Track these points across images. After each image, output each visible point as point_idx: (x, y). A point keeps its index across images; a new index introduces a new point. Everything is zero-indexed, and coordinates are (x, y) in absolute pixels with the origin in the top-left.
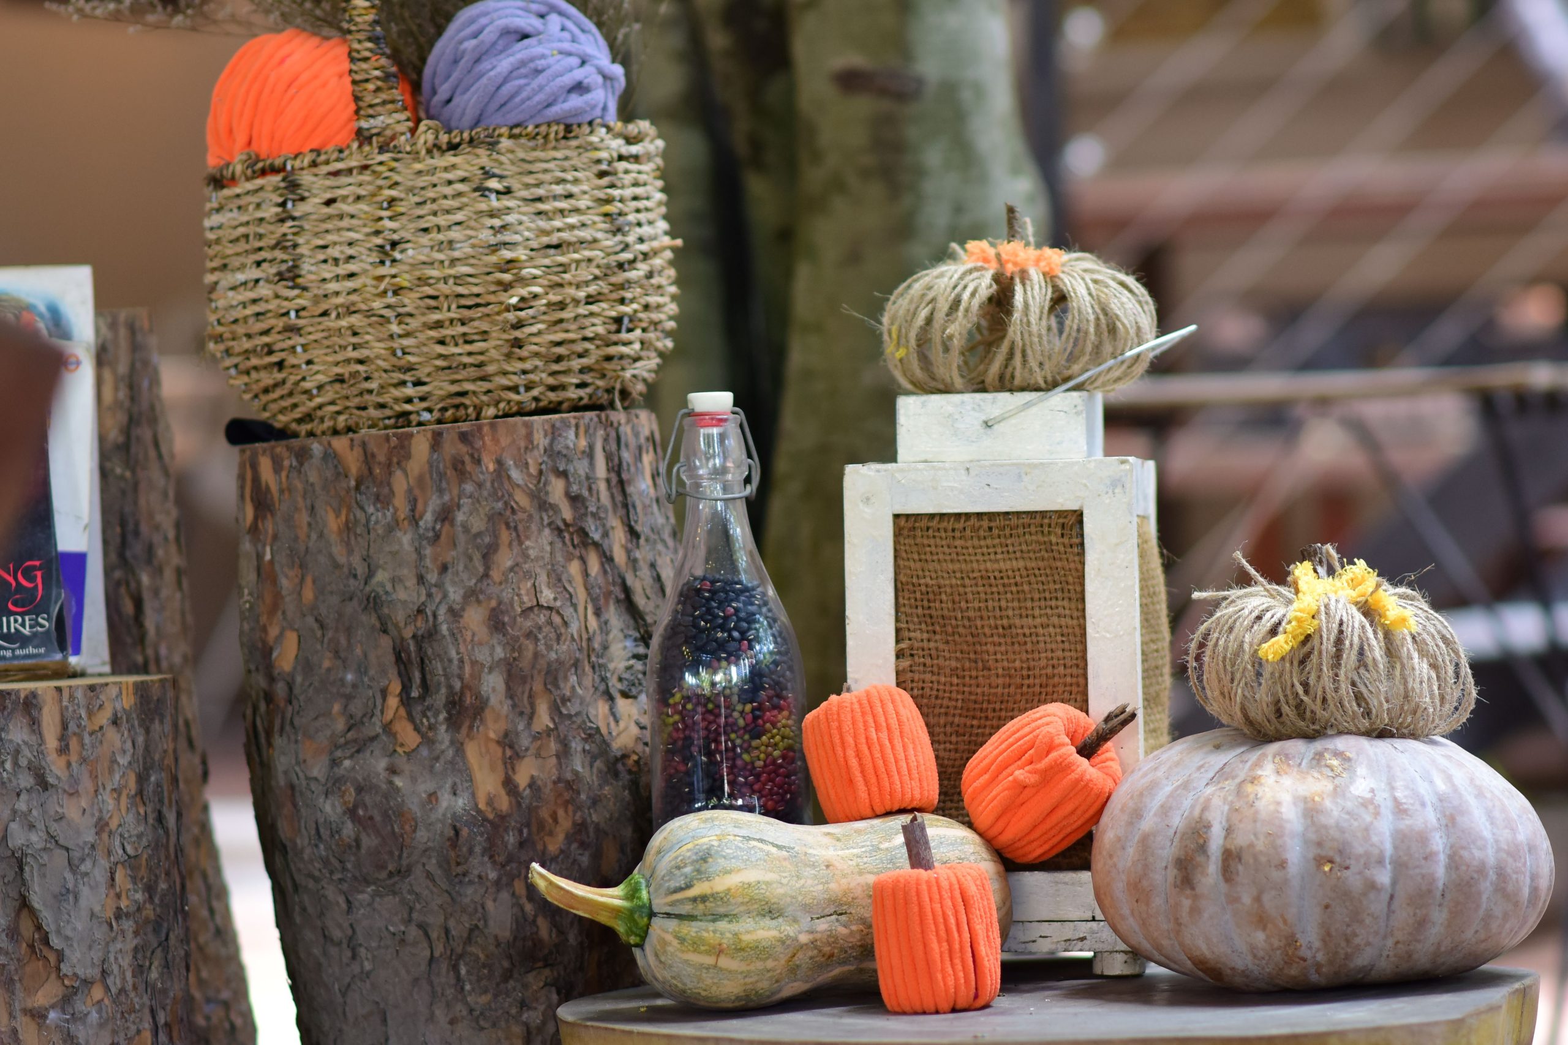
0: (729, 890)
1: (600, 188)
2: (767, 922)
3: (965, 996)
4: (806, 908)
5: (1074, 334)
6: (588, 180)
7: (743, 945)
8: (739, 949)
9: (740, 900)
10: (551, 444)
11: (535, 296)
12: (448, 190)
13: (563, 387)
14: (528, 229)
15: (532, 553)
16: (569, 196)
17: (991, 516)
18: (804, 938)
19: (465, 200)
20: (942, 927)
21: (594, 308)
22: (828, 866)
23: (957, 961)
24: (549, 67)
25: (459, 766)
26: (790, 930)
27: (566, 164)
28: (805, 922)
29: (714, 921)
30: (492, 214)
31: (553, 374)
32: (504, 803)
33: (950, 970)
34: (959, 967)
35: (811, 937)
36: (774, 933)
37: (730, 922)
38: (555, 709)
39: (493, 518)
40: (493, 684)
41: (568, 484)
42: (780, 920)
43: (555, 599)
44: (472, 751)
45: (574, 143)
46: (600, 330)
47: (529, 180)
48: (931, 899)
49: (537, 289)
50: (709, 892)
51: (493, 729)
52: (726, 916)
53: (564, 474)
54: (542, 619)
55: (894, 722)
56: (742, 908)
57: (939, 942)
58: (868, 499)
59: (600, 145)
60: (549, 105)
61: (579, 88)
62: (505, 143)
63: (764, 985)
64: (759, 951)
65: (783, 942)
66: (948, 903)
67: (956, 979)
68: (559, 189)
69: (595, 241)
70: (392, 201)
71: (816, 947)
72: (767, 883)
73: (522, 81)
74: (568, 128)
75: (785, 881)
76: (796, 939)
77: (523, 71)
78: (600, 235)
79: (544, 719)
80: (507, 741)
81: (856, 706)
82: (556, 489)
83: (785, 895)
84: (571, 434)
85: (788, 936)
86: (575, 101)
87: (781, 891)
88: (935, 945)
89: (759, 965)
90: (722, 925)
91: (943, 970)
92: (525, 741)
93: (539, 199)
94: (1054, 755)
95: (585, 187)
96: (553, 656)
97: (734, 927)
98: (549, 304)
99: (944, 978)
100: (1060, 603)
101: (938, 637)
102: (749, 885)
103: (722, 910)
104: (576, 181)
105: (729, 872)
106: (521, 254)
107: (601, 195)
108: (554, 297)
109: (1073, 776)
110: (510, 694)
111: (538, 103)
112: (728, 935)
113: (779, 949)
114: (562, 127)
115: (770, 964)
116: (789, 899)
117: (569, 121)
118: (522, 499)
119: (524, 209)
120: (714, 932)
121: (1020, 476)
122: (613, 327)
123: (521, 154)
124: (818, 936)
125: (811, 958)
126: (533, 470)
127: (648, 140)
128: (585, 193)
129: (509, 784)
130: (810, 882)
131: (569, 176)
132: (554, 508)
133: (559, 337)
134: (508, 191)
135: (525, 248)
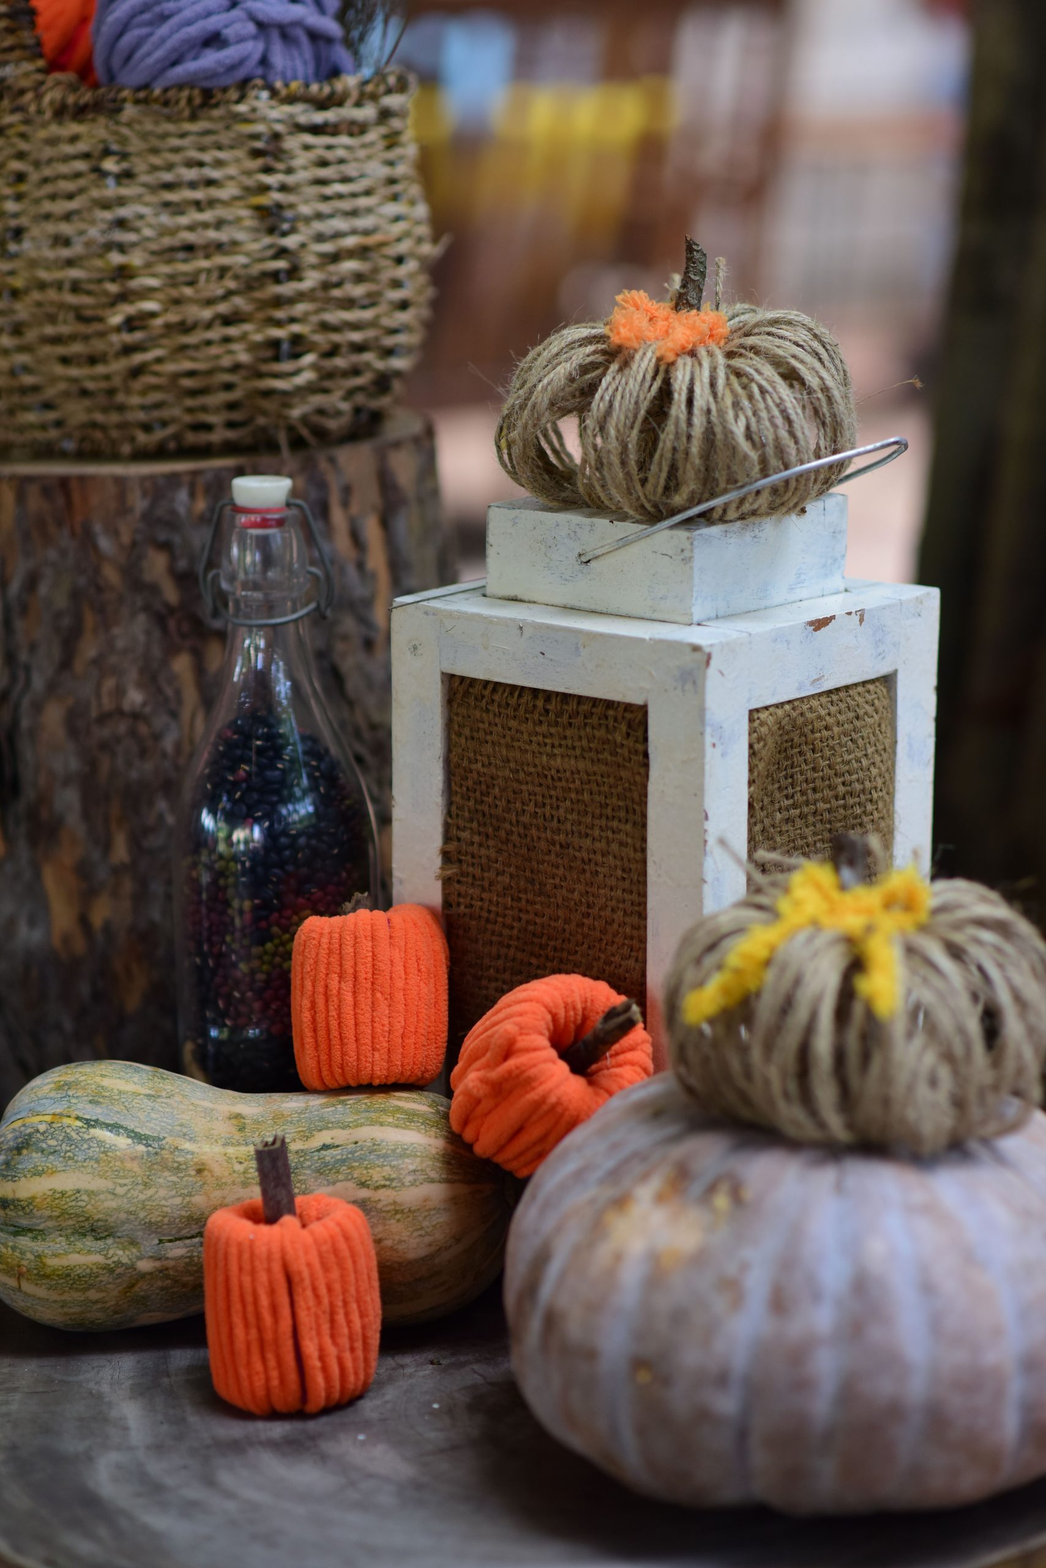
0: (33, 1198)
1: (248, 173)
2: (89, 1242)
3: (286, 1399)
4: (151, 1227)
5: (669, 455)
6: (237, 161)
7: (48, 1271)
8: (42, 1275)
9: (48, 1213)
10: (153, 505)
11: (153, 315)
12: (64, 169)
13: (207, 427)
14: (150, 226)
15: (120, 644)
16: (210, 183)
17: (548, 695)
18: (144, 1266)
19: (82, 182)
20: (250, 1308)
21: (232, 331)
22: (199, 1171)
23: (271, 1357)
24: (179, 10)
25: (35, 893)
26: (121, 1254)
27: (208, 140)
28: (150, 1244)
29: (16, 1234)
30: (106, 205)
31: (190, 410)
32: (80, 945)
33: (258, 1366)
34: (272, 1363)
35: (158, 1264)
36: (98, 1258)
37: (34, 1238)
38: (135, 842)
39: (76, 595)
40: (68, 800)
41: (173, 558)
42: (110, 1241)
43: (144, 704)
44: (49, 877)
45: (216, 113)
46: (244, 357)
47: (156, 160)
48: (240, 1269)
49: (150, 306)
50: (10, 1196)
51: (68, 856)
52: (30, 1230)
53: (166, 546)
54: (122, 727)
55: (364, 971)
56: (50, 1224)
57: (247, 1325)
58: (415, 648)
59: (251, 116)
60: (175, 63)
61: (214, 40)
62: (130, 111)
63: (96, 1315)
64: (69, 1279)
65: (111, 1271)
66: (263, 1277)
67: (268, 1379)
68: (191, 174)
69: (235, 243)
70: (20, 177)
71: (167, 1277)
72: (91, 1193)
73: (144, 31)
74: (207, 94)
75: (120, 1191)
76: (133, 1267)
77: (147, 16)
78: (240, 236)
79: (121, 852)
80: (83, 870)
81: (325, 940)
82: (156, 565)
83: (118, 1210)
84: (183, 495)
85: (119, 1263)
86: (210, 59)
87: (113, 1204)
88: (239, 1331)
89: (77, 1296)
90: (24, 1241)
91: (249, 1364)
92: (102, 874)
93: (169, 186)
94: (512, 1063)
95: (232, 171)
96: (134, 775)
97: (39, 1246)
98: (168, 326)
99: (250, 1376)
100: (622, 826)
101: (491, 843)
102: (63, 1194)
103: (24, 1222)
104: (219, 164)
105: (39, 1174)
106: (136, 259)
107: (249, 182)
108: (173, 317)
109: (533, 1096)
110: (86, 815)
111: (158, 61)
112: (29, 1256)
113: (105, 1278)
114: (196, 92)
115: (93, 1295)
116: (123, 1216)
117: (207, 84)
118: (111, 575)
119: (149, 198)
120: (14, 1248)
121: (577, 648)
122: (269, 353)
123: (149, 126)
124: (171, 1263)
125: (162, 1289)
126: (126, 539)
127: (349, 102)
128: (231, 178)
129: (84, 921)
130: (162, 1193)
131: (207, 157)
132: (154, 589)
133: (188, 365)
134: (127, 175)
135: (145, 250)
